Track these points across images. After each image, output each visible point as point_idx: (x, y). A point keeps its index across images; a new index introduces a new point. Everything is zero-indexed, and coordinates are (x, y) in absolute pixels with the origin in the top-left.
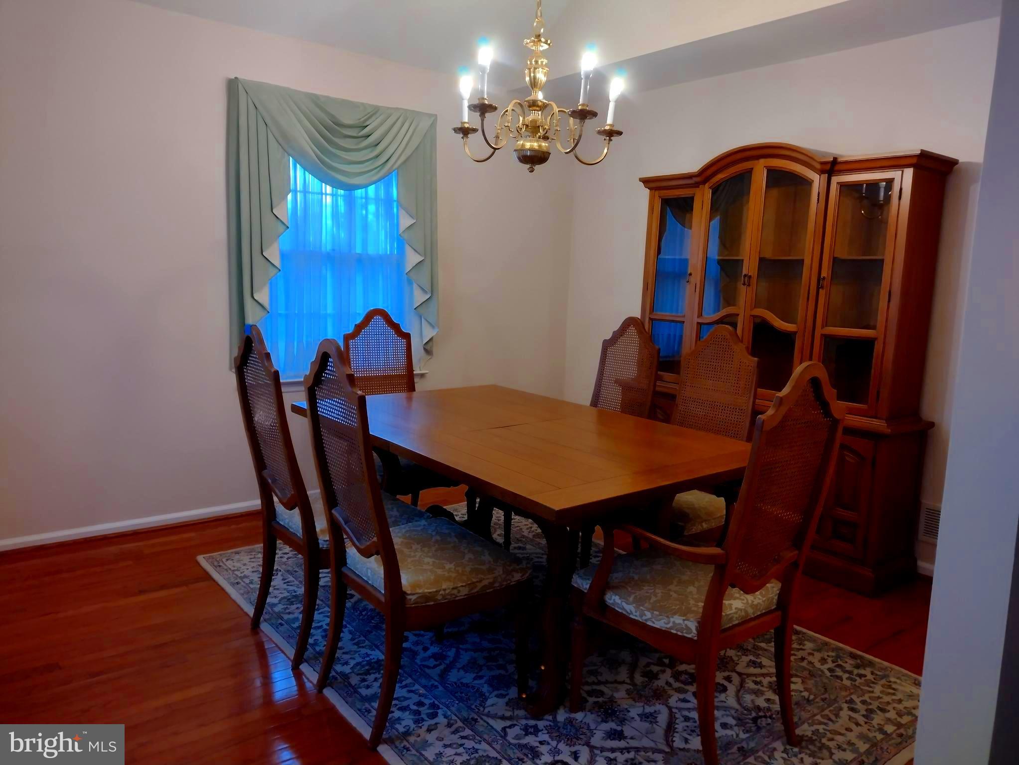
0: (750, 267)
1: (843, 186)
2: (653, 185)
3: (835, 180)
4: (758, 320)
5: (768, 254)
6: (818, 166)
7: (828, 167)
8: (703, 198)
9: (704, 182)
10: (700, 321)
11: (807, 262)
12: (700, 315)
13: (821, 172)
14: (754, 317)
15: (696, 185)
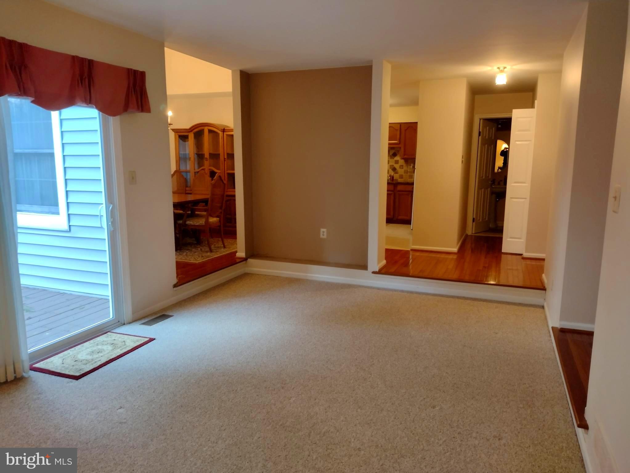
0: (207, 156)
1: (227, 135)
2: (175, 131)
3: (225, 133)
4: (211, 170)
5: (211, 152)
6: (220, 130)
7: (223, 130)
8: (191, 136)
9: (191, 131)
10: (195, 171)
11: (221, 154)
12: (195, 170)
13: (222, 131)
14: (209, 169)
15: (189, 132)
